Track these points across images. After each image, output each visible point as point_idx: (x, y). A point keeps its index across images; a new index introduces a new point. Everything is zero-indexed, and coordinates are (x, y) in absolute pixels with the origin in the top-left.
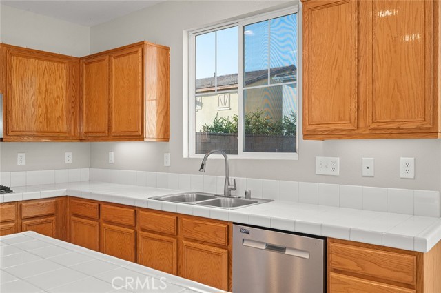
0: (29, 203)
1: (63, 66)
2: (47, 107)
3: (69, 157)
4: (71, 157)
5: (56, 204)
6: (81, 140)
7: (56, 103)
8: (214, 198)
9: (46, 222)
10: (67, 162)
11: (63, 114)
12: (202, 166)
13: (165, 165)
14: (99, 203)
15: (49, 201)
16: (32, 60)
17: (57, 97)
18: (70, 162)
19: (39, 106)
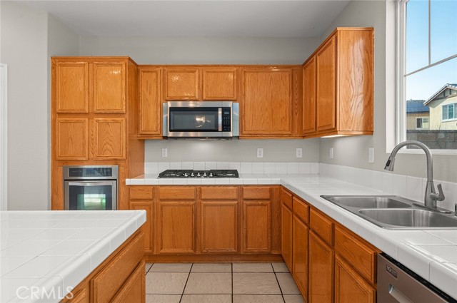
0: (248, 187)
1: (287, 74)
2: (272, 110)
3: (299, 153)
4: (301, 153)
5: (271, 190)
6: (304, 137)
7: (281, 105)
8: (408, 206)
9: (262, 205)
10: (298, 156)
11: (286, 115)
12: (388, 164)
13: (370, 161)
14: (293, 195)
15: (265, 188)
16: (260, 74)
17: (282, 101)
18: (301, 156)
19: (266, 110)
